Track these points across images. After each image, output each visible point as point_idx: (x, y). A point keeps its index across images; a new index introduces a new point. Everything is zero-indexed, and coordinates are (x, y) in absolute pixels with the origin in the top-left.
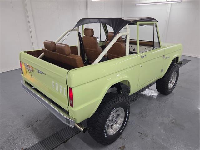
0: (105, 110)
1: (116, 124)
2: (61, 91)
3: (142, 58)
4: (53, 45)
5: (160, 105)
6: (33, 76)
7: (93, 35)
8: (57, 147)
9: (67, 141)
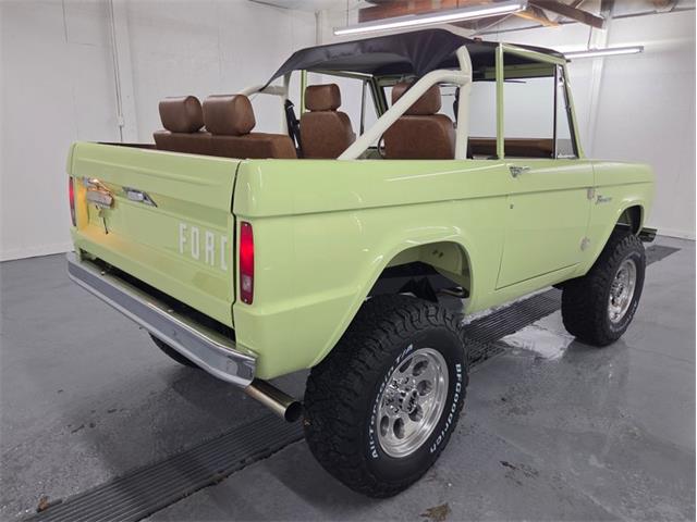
0: (377, 345)
1: (414, 420)
2: (210, 253)
3: (515, 176)
4: (192, 110)
5: (580, 378)
6: (110, 228)
7: (339, 106)
8: (180, 499)
9: (220, 480)
